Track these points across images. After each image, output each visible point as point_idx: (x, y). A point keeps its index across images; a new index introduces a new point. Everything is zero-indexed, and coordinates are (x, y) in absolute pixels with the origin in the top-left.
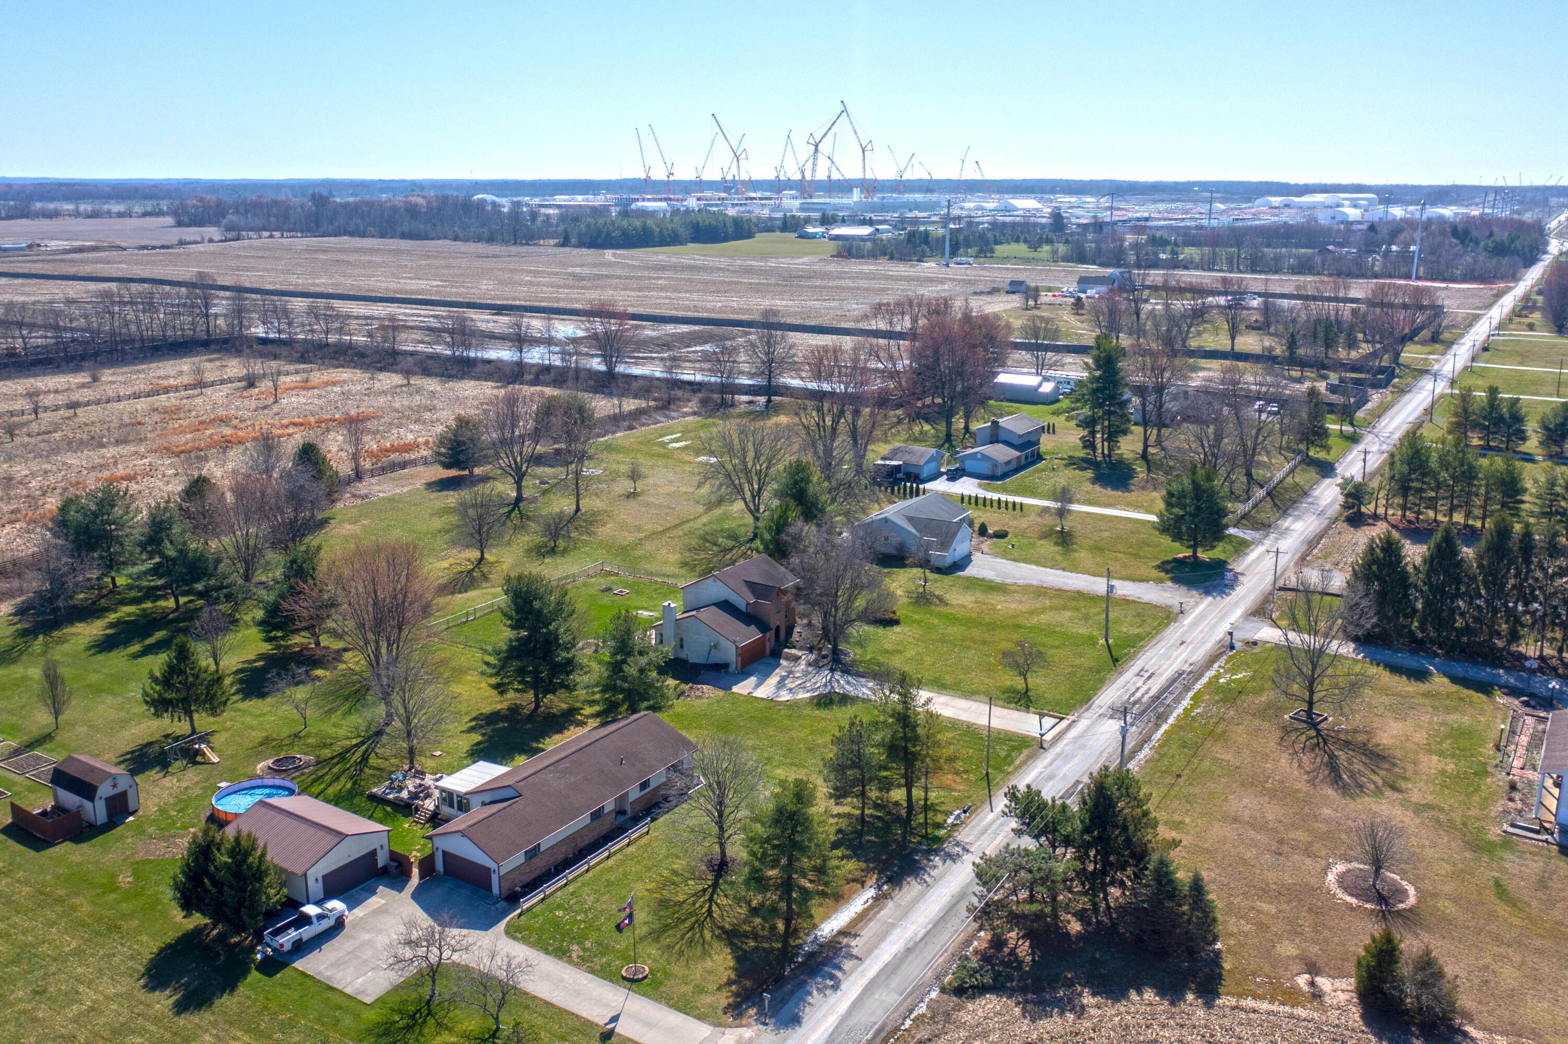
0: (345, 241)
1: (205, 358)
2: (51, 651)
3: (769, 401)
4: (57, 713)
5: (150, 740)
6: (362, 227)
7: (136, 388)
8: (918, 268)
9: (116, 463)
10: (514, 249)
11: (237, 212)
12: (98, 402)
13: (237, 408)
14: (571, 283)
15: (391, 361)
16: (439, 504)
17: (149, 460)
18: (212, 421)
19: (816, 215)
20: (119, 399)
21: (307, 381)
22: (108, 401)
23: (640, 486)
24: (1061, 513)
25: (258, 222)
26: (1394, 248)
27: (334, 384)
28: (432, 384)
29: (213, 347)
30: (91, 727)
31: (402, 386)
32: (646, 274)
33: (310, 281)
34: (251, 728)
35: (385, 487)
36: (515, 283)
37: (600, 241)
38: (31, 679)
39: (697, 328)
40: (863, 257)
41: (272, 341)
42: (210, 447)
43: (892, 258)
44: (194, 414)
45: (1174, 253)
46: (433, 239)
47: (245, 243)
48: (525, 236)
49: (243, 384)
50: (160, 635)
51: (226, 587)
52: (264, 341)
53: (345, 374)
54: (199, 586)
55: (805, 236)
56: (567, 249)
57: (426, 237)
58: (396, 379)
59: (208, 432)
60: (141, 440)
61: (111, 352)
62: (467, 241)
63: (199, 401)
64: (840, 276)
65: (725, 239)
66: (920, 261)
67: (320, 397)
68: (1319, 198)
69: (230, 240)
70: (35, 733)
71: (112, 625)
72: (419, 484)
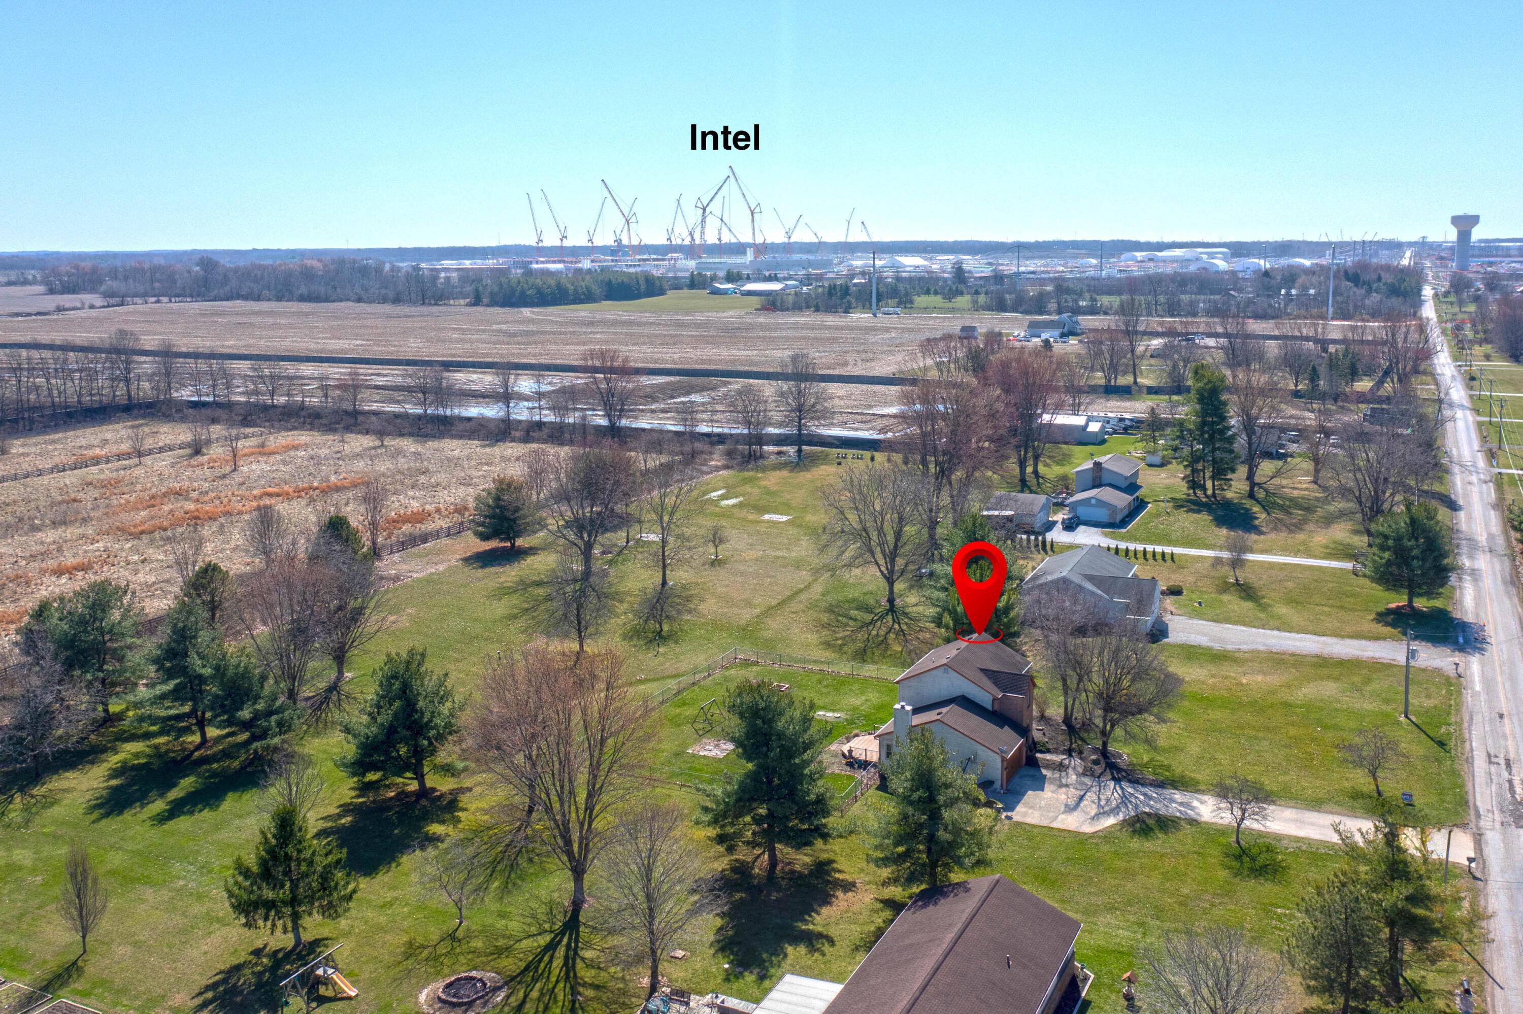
0: (238, 304)
1: (129, 424)
2: (37, 820)
3: (800, 451)
4: (85, 931)
5: (235, 961)
6: (256, 291)
7: (57, 460)
8: (848, 319)
9: (60, 549)
10: (425, 309)
11: (115, 278)
12: (15, 478)
13: (190, 479)
14: (506, 339)
15: (352, 421)
16: (492, 584)
17: (100, 545)
18: (165, 495)
19: (722, 274)
20: (40, 473)
21: (263, 445)
22: (27, 476)
23: (723, 551)
24: (1236, 563)
25: (141, 289)
26: (1294, 292)
27: (296, 448)
28: (409, 445)
29: (136, 411)
30: (136, 944)
31: (375, 448)
32: (577, 329)
33: (218, 343)
34: (381, 928)
35: (413, 565)
36: (444, 341)
37: (514, 300)
38: (20, 868)
39: (672, 379)
40: (787, 310)
41: (205, 404)
42: (173, 526)
43: (817, 310)
44: (139, 487)
45: (1093, 300)
46: (334, 301)
47: (131, 308)
48: (433, 297)
49: (188, 451)
50: (187, 784)
51: (276, 712)
52: (195, 405)
53: (303, 437)
54: (245, 714)
55: (716, 292)
56: (480, 309)
57: (327, 300)
58: (368, 441)
59: (166, 508)
60: (84, 520)
61: (16, 421)
62: (370, 302)
63: (139, 472)
64: (778, 327)
65: (638, 297)
66: (846, 312)
67: (285, 463)
68: (1178, 252)
69: (113, 306)
70: (53, 964)
71: (116, 773)
72: (454, 560)
